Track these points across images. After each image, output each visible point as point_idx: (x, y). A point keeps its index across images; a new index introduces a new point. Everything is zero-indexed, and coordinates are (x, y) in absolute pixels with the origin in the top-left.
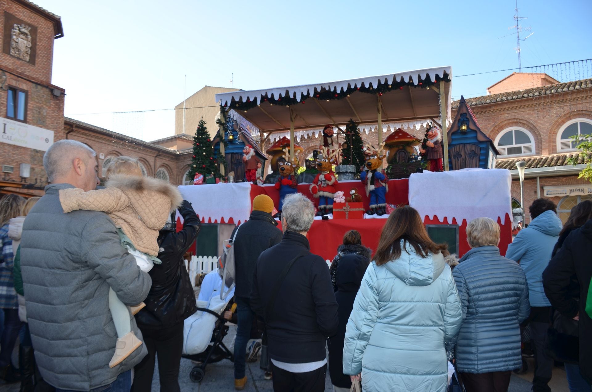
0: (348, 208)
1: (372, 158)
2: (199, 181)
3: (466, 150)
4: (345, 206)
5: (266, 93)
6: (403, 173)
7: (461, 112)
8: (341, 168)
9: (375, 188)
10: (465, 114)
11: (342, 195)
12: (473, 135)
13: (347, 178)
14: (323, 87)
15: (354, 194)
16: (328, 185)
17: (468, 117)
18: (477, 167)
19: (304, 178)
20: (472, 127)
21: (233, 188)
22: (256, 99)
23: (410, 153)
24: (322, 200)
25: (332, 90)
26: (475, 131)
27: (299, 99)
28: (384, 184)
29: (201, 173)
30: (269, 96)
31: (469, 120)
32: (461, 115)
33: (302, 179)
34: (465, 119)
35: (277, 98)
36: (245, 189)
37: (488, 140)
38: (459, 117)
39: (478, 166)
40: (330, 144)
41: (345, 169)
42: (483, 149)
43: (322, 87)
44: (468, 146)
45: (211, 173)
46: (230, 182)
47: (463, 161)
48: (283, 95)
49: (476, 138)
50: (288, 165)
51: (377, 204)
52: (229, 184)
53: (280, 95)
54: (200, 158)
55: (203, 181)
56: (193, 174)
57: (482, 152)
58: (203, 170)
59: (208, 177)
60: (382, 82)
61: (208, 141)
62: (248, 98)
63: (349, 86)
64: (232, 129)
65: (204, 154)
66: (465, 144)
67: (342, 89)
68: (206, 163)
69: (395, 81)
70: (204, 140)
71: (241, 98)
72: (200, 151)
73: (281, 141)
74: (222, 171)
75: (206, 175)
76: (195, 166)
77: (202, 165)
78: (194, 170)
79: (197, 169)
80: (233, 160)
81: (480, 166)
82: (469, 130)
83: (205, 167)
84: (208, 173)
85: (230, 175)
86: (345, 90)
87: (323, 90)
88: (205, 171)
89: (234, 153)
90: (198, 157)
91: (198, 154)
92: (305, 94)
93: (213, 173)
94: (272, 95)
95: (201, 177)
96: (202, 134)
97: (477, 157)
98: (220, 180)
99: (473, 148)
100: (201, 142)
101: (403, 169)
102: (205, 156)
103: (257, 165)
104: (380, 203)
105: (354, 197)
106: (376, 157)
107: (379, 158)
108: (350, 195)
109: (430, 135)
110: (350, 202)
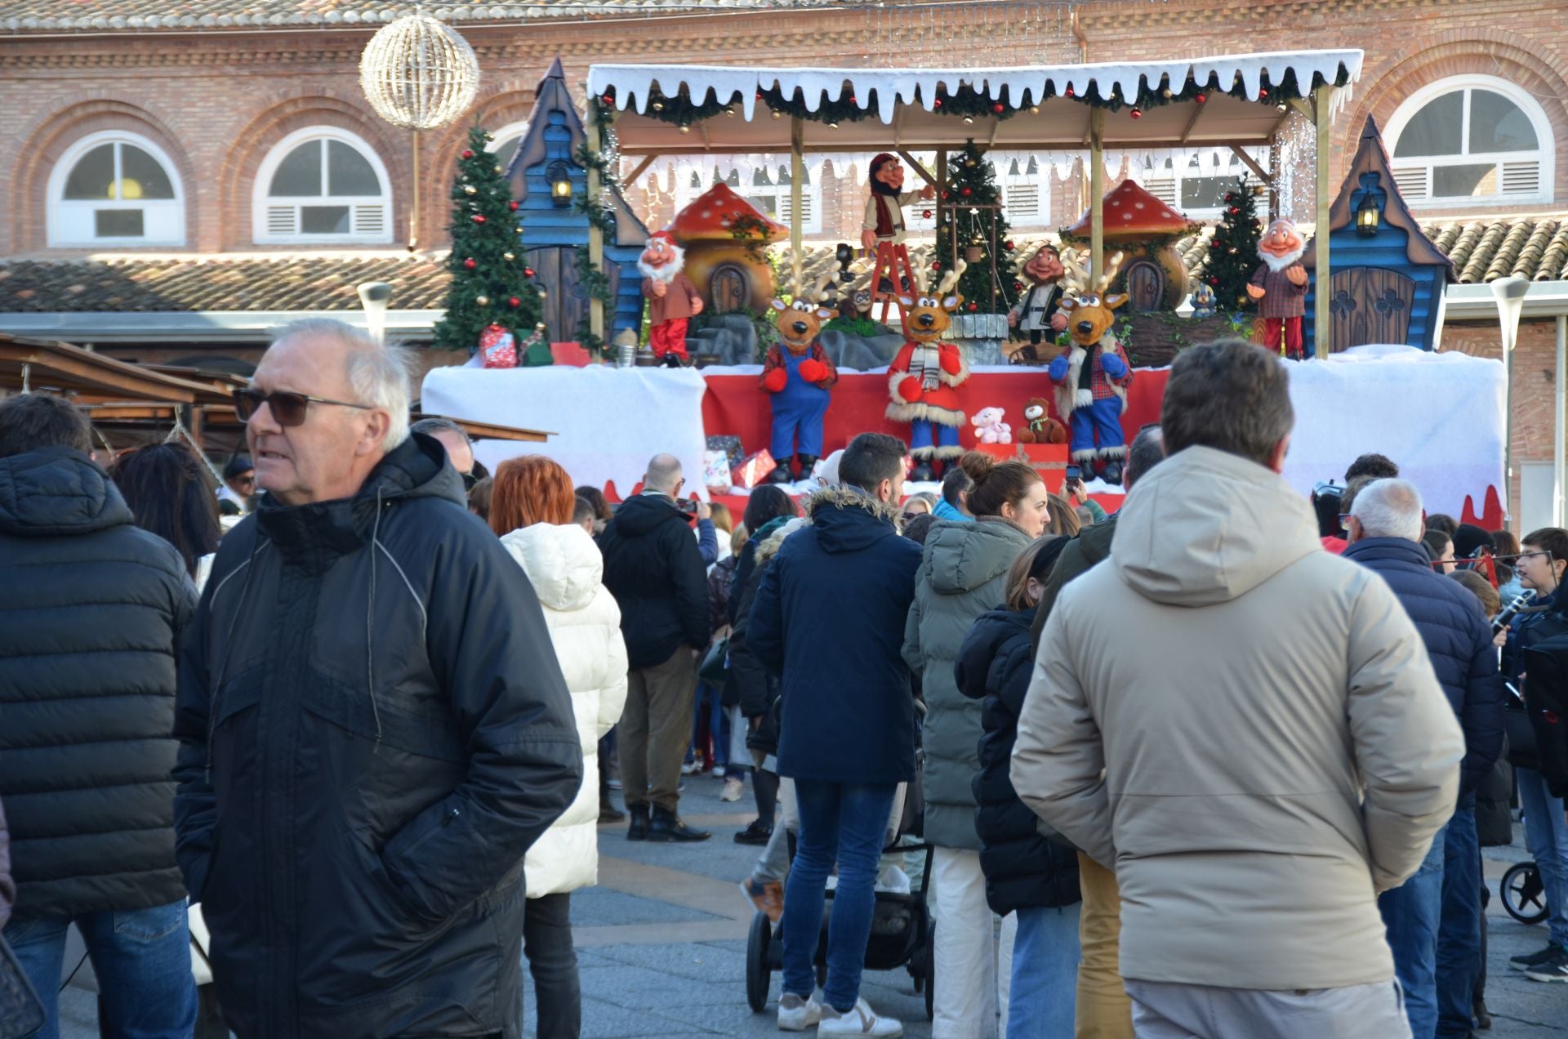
1: (1086, 304)
2: (506, 356)
3: (1370, 287)
5: (776, 83)
7: (1363, 167)
8: (968, 326)
9: (1095, 400)
10: (1377, 174)
11: (1000, 419)
12: (1395, 242)
13: (986, 358)
14: (967, 83)
15: (1038, 418)
16: (944, 385)
17: (1384, 183)
18: (1400, 343)
19: (842, 354)
20: (1394, 218)
21: (643, 387)
22: (737, 97)
23: (1168, 272)
24: (925, 433)
25: (995, 95)
26: (1403, 232)
27: (886, 113)
29: (505, 324)
30: (788, 95)
31: (1384, 195)
32: (1363, 176)
33: (837, 355)
34: (1374, 191)
35: (812, 104)
36: (685, 390)
37: (1440, 260)
38: (1356, 183)
39: (1403, 338)
40: (896, 227)
41: (981, 327)
42: (1424, 286)
43: (962, 81)
44: (1377, 277)
45: (534, 327)
46: (622, 362)
47: (1360, 322)
48: (834, 96)
49: (1404, 251)
50: (806, 310)
51: (1098, 450)
52: (620, 369)
53: (825, 94)
54: (493, 272)
55: (517, 354)
56: (477, 328)
57: (1419, 295)
58: (510, 315)
59: (529, 342)
60: (1154, 85)
61: (512, 210)
62: (711, 93)
63: (1050, 87)
64: (565, 156)
65: (509, 256)
66: (1367, 267)
67: (1027, 94)
68: (516, 289)
69: (1190, 83)
70: (498, 205)
71: (684, 89)
72: (490, 246)
73: (719, 203)
74: (597, 327)
75: (521, 332)
76: (483, 300)
77: (504, 297)
78: (478, 314)
79: (488, 311)
80: (567, 271)
81: (1409, 340)
82: (1383, 227)
83: (517, 306)
84: (527, 327)
85: (626, 340)
86: (1037, 97)
87: (965, 91)
88: (517, 318)
89: (570, 246)
90: (484, 268)
91: (484, 255)
92: (908, 99)
93: (540, 325)
94: (799, 94)
95: (507, 339)
96: (490, 180)
97: (1402, 312)
98: (591, 355)
99: (1393, 283)
100: (492, 212)
101: (1171, 339)
102: (508, 264)
103: (691, 303)
104: (1109, 444)
105: (1039, 427)
106: (1097, 303)
107: (1105, 305)
108: (1029, 422)
109: (1273, 243)
110: (1027, 441)
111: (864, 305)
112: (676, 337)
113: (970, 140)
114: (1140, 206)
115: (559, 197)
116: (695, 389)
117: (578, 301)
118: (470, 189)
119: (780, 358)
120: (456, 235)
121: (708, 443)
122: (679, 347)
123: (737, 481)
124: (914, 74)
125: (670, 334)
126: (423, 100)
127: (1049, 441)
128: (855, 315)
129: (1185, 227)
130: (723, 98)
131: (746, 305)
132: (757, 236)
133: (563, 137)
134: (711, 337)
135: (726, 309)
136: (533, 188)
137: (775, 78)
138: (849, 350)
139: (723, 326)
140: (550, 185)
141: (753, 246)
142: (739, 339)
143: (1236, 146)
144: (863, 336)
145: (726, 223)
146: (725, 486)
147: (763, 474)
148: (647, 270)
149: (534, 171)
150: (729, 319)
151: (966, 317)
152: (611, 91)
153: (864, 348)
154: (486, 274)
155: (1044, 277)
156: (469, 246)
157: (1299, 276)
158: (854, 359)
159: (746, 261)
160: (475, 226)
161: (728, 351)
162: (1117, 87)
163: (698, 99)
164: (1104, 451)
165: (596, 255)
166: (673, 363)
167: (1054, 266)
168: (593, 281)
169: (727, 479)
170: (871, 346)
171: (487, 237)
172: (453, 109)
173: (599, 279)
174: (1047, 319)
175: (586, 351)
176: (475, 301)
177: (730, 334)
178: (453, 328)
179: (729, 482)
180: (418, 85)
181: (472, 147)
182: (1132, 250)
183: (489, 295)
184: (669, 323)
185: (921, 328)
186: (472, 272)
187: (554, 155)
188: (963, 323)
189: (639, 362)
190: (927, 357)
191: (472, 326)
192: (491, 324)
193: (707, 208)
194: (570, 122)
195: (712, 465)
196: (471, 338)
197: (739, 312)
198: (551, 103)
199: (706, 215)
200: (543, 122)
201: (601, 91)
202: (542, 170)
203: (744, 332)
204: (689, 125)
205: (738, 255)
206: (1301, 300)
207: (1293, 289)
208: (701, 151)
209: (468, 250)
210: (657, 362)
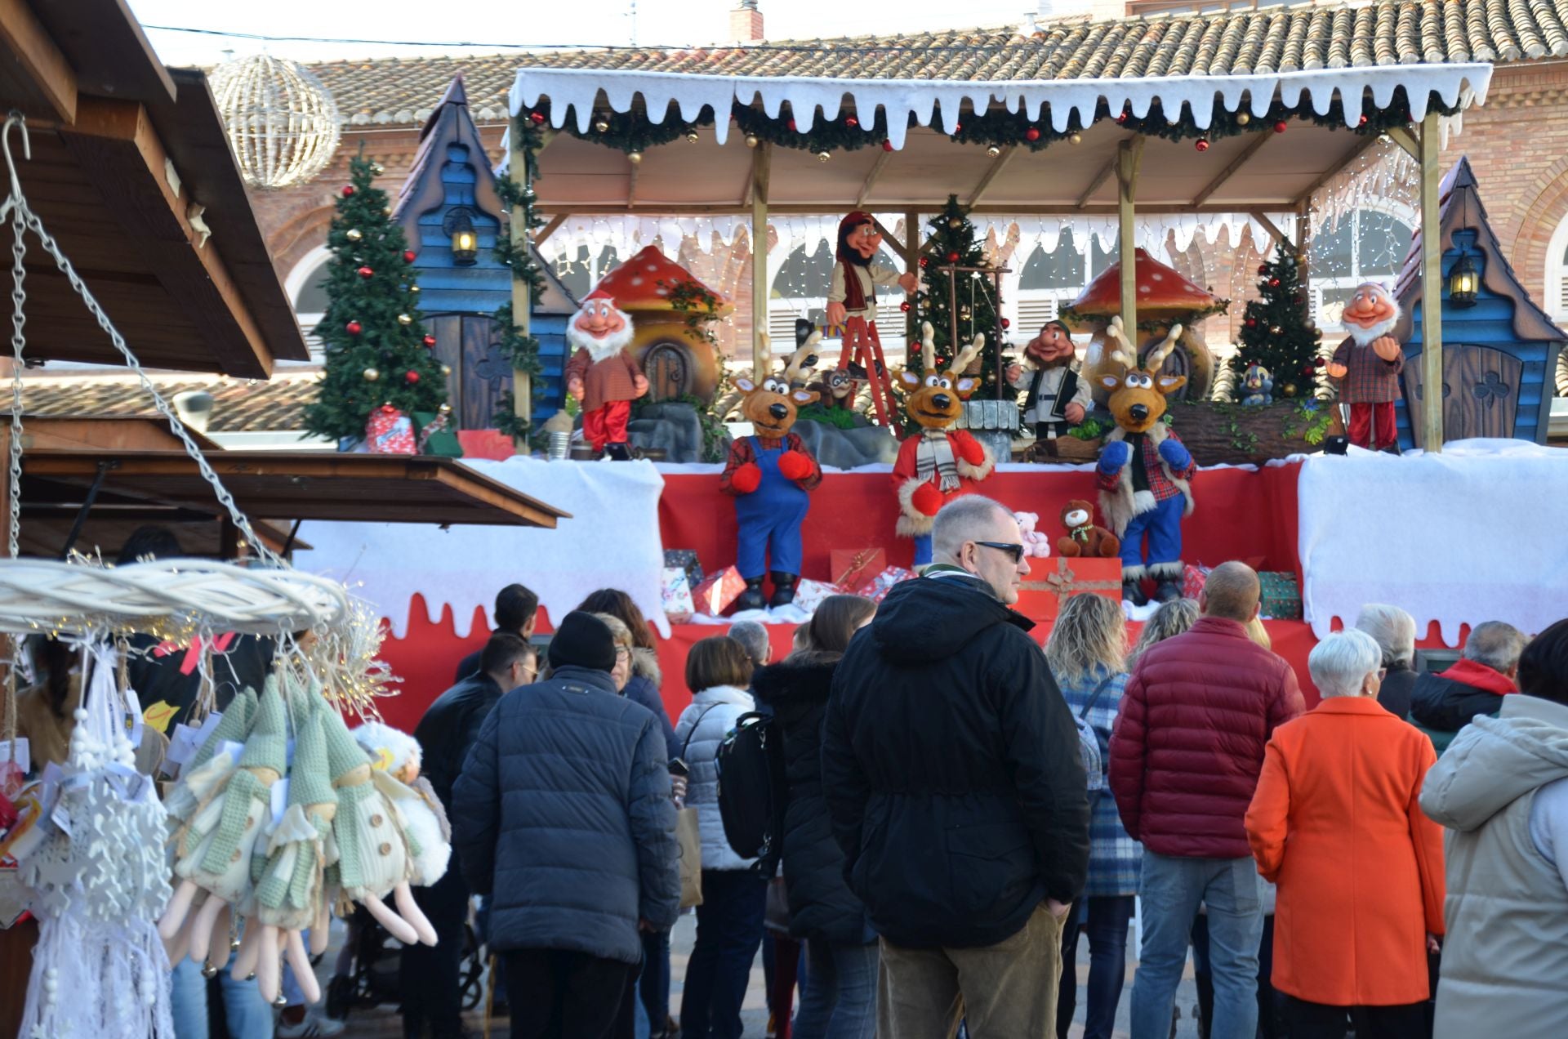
0: (1068, 579)
1: (1135, 384)
2: (402, 446)
3: (1467, 369)
4: (1056, 571)
5: (758, 96)
6: (1226, 446)
7: (1457, 222)
8: (975, 414)
9: (1158, 503)
10: (1474, 232)
11: (1033, 526)
12: (1498, 313)
14: (999, 99)
15: (1083, 525)
16: (966, 480)
17: (1483, 241)
18: (1506, 436)
19: (819, 448)
20: (1497, 284)
21: (584, 485)
22: (707, 114)
23: (1195, 356)
25: (1033, 115)
26: (1509, 302)
28: (1183, 485)
29: (401, 406)
30: (773, 112)
31: (1483, 256)
32: (1456, 232)
34: (1470, 252)
35: (804, 123)
37: (1556, 336)
38: (1450, 242)
39: (1509, 430)
40: (868, 299)
41: (991, 416)
42: (1534, 367)
43: (992, 99)
44: (1475, 356)
45: (437, 411)
46: (554, 454)
47: (1455, 411)
48: (831, 114)
49: (1510, 324)
50: (781, 391)
51: (1148, 566)
52: (555, 462)
53: (819, 112)
54: (384, 339)
55: (417, 444)
56: (364, 409)
57: (1528, 378)
58: (407, 394)
59: (431, 429)
60: (1231, 105)
61: (407, 261)
62: (674, 109)
63: (1102, 108)
64: (467, 201)
65: (405, 318)
66: (1463, 344)
67: (1074, 115)
68: (414, 360)
69: (1277, 105)
70: (391, 255)
71: (639, 101)
72: (380, 306)
73: (652, 268)
74: (523, 408)
75: (421, 416)
76: (372, 373)
77: (399, 371)
78: (365, 392)
79: (379, 388)
80: (470, 345)
81: (1518, 433)
82: (1482, 296)
83: (415, 383)
84: (428, 410)
85: (561, 426)
86: (1087, 120)
87: (997, 111)
88: (416, 398)
89: (474, 314)
90: (371, 334)
91: (370, 317)
92: (925, 119)
93: (445, 408)
94: (786, 110)
95: (404, 424)
96: (378, 223)
97: (1508, 398)
98: (515, 444)
99: (1496, 363)
100: (381, 263)
101: (1224, 430)
102: (404, 328)
103: (634, 383)
104: (1163, 559)
105: (1084, 536)
106: (1149, 383)
107: (1158, 388)
108: (1069, 530)
109: (1359, 312)
110: (1070, 554)
111: (842, 389)
112: (616, 425)
113: (953, 198)
114: (1157, 277)
115: (461, 251)
116: (650, 487)
117: (485, 383)
118: (354, 234)
119: (747, 453)
120: (334, 294)
121: (667, 556)
122: (618, 438)
123: (701, 606)
124: (933, 86)
125: (608, 421)
126: (271, 153)
127: (1097, 555)
128: (831, 402)
129: (1212, 303)
130: (690, 114)
131: (688, 390)
132: (702, 308)
133: (465, 178)
134: (648, 430)
135: (660, 398)
136: (429, 241)
137: (756, 88)
138: (827, 443)
139: (661, 416)
140: (450, 238)
141: (694, 320)
142: (681, 432)
143: (1258, 212)
144: (841, 427)
145: (662, 292)
146: (686, 612)
147: (731, 598)
148: (580, 338)
149: (429, 220)
150: (667, 407)
151: (972, 403)
152: (544, 105)
153: (844, 441)
154: (376, 342)
155: (1051, 357)
156: (353, 305)
157: (1392, 350)
158: (833, 455)
159: (686, 338)
160: (360, 281)
161: (670, 446)
162: (1186, 108)
163: (656, 115)
164: (1156, 567)
165: (521, 316)
166: (620, 455)
167: (1061, 345)
168: (518, 349)
169: (688, 604)
170: (852, 439)
171: (377, 296)
172: (306, 166)
173: (527, 346)
174: (1060, 409)
175: (506, 439)
176: (361, 375)
177: (670, 426)
178: (333, 410)
179: (691, 608)
180: (263, 141)
181: (355, 181)
182: (1150, 330)
183: (378, 367)
184: (607, 408)
185: (932, 410)
186: (356, 338)
187: (454, 200)
188: (969, 411)
189: (575, 455)
190: (935, 449)
191: (357, 407)
192: (382, 404)
193: (637, 274)
194: (475, 158)
195: (669, 586)
196: (356, 423)
197: (679, 399)
198: (450, 135)
199: (637, 282)
200: (441, 157)
201: (531, 103)
202: (439, 219)
203: (688, 425)
204: (640, 151)
205: (677, 331)
206: (1394, 379)
207: (1385, 367)
208: (623, 209)
209: (352, 311)
210: (597, 455)
